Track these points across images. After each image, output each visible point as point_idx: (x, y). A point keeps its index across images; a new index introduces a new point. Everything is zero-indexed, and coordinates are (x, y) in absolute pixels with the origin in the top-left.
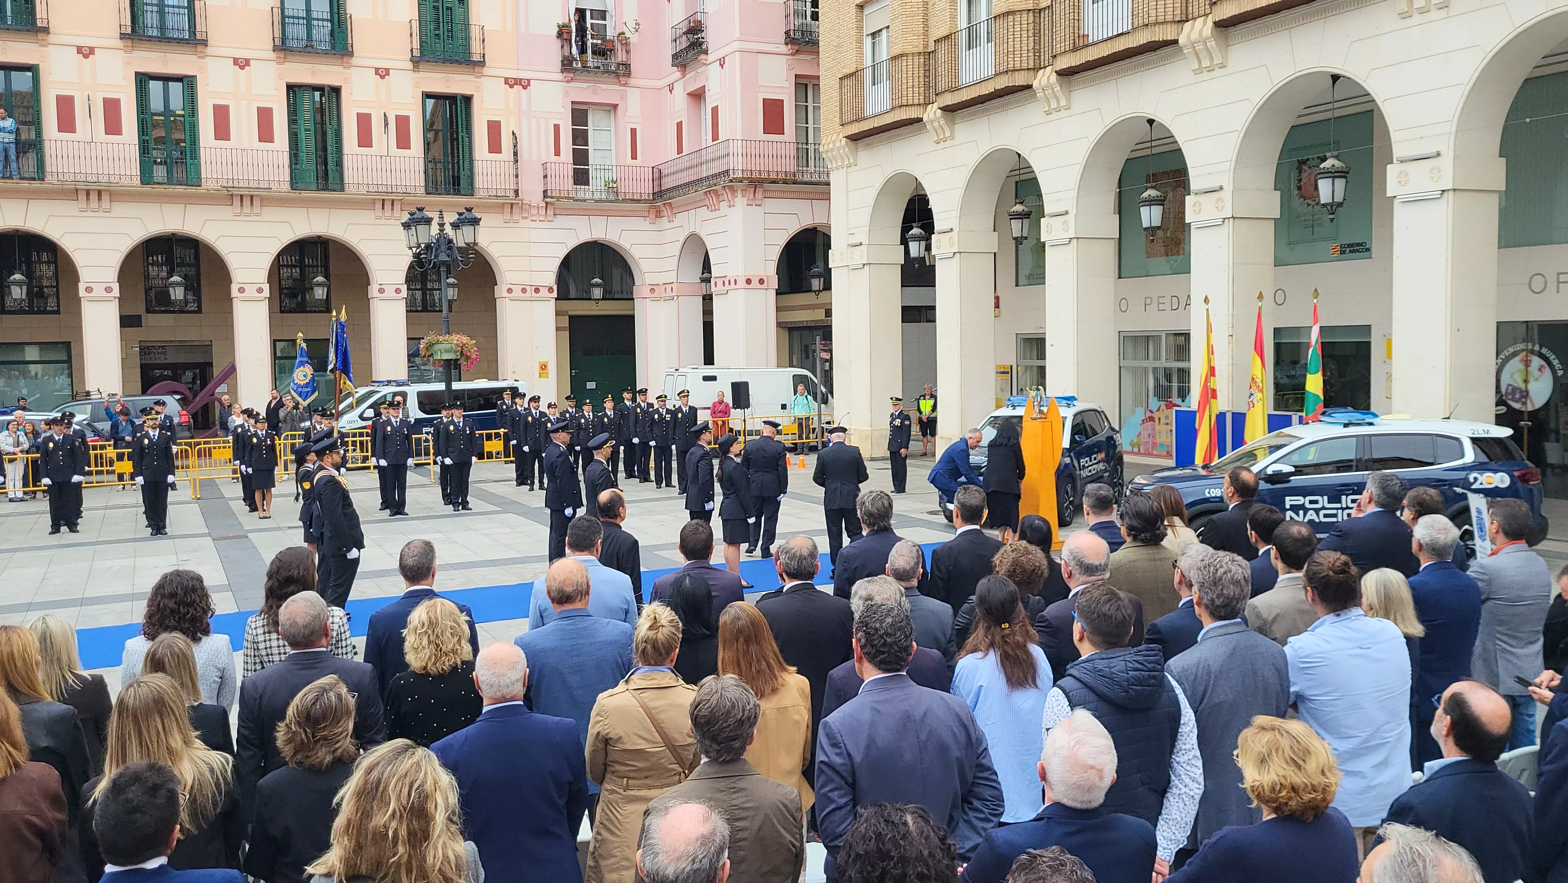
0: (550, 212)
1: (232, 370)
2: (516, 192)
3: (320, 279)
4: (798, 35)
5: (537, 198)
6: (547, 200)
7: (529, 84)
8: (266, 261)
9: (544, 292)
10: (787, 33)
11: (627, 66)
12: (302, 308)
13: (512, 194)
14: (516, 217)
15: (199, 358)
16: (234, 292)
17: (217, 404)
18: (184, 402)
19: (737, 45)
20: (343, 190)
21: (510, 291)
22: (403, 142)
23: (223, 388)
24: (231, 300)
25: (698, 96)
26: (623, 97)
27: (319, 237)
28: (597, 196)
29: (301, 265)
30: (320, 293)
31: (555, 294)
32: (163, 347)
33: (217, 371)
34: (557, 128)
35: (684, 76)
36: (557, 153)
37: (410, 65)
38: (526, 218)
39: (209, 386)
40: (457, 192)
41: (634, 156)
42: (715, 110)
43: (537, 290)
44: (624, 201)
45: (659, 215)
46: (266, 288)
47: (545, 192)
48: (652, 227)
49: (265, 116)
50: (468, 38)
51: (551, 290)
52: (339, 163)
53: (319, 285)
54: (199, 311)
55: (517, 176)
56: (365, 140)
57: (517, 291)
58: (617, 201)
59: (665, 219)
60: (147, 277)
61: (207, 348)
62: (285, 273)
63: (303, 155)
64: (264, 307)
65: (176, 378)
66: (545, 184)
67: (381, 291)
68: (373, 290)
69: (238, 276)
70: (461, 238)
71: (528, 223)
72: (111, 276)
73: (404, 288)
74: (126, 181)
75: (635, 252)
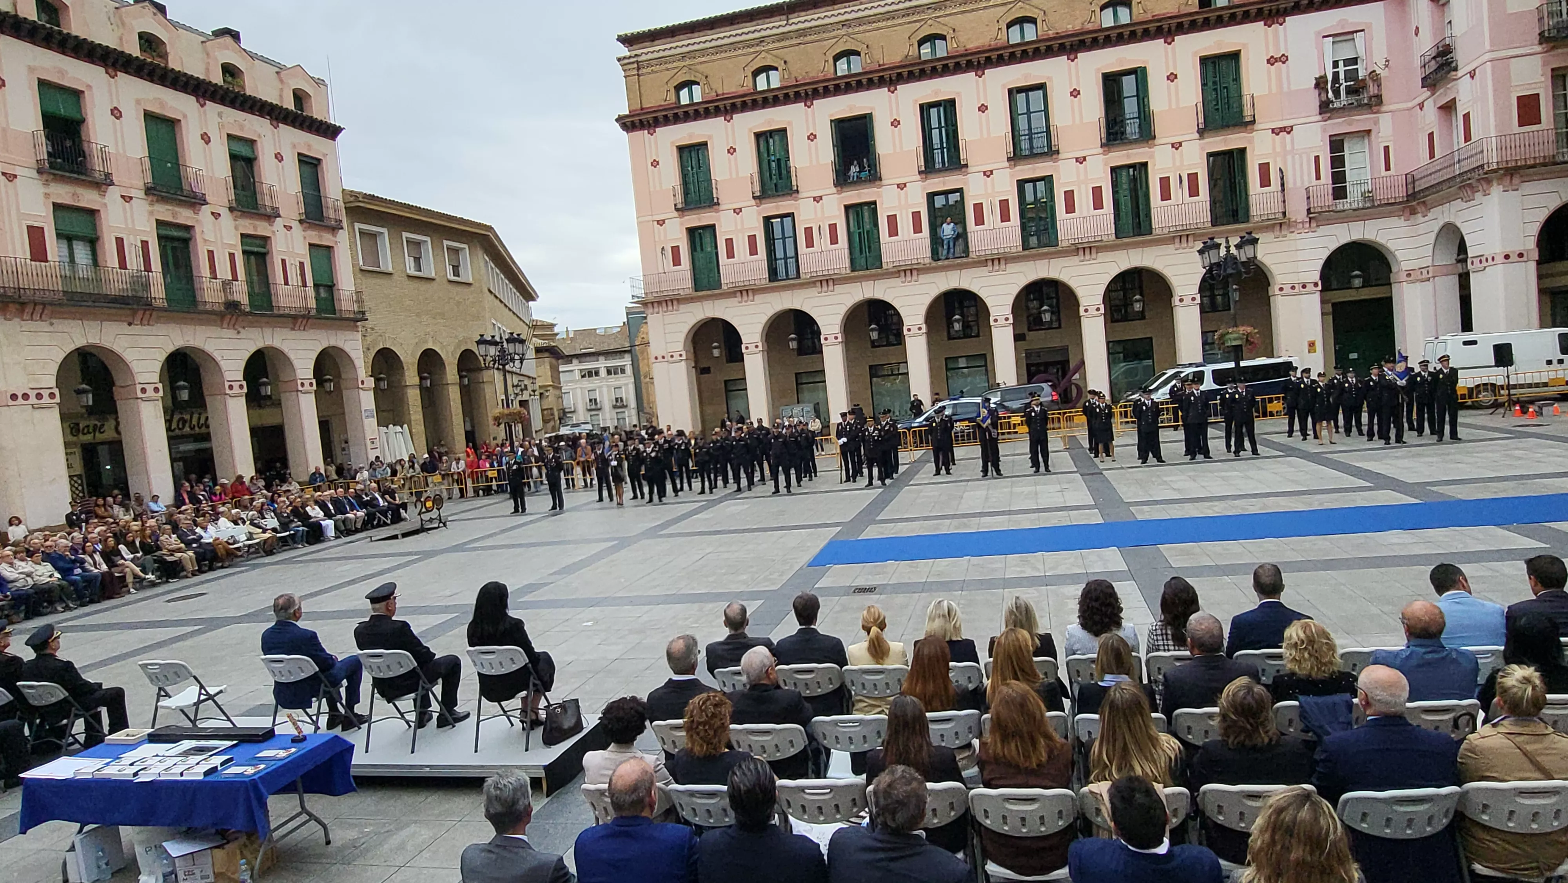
0: (1314, 224)
2: (1284, 213)
3: (1138, 297)
4: (1554, 33)
5: (1302, 216)
6: (1311, 215)
7: (1292, 130)
8: (1101, 290)
9: (1310, 287)
10: (1541, 34)
11: (1379, 97)
12: (1125, 319)
13: (1281, 215)
14: (1284, 233)
15: (1059, 358)
16: (1082, 312)
17: (1073, 387)
19: (1488, 56)
20: (1151, 233)
21: (1281, 289)
22: (1194, 191)
23: (1076, 378)
24: (1080, 317)
25: (1449, 108)
26: (1376, 122)
27: (1136, 268)
28: (1355, 206)
29: (1124, 289)
30: (1138, 307)
31: (1320, 288)
32: (1038, 353)
33: (1073, 365)
34: (1317, 158)
35: (1433, 94)
36: (1318, 177)
37: (1197, 136)
38: (1293, 232)
39: (1067, 377)
40: (1236, 221)
41: (1388, 168)
42: (1467, 117)
43: (1304, 287)
44: (1379, 206)
45: (1413, 212)
46: (1102, 307)
47: (1309, 210)
48: (1407, 223)
49: (1097, 192)
50: (1241, 106)
51: (1316, 285)
52: (1148, 215)
53: (1137, 301)
54: (1060, 327)
55: (1284, 202)
56: (1166, 195)
57: (1287, 290)
58: (1373, 207)
59: (1419, 215)
60: (1028, 308)
61: (1066, 350)
62: (1113, 296)
63: (1122, 214)
64: (1101, 320)
65: (1046, 372)
66: (1309, 203)
67: (1181, 300)
68: (1176, 300)
69: (1084, 302)
70: (1243, 256)
71: (1294, 236)
72: (1008, 311)
73: (1198, 297)
74: (1014, 250)
75: (1391, 245)
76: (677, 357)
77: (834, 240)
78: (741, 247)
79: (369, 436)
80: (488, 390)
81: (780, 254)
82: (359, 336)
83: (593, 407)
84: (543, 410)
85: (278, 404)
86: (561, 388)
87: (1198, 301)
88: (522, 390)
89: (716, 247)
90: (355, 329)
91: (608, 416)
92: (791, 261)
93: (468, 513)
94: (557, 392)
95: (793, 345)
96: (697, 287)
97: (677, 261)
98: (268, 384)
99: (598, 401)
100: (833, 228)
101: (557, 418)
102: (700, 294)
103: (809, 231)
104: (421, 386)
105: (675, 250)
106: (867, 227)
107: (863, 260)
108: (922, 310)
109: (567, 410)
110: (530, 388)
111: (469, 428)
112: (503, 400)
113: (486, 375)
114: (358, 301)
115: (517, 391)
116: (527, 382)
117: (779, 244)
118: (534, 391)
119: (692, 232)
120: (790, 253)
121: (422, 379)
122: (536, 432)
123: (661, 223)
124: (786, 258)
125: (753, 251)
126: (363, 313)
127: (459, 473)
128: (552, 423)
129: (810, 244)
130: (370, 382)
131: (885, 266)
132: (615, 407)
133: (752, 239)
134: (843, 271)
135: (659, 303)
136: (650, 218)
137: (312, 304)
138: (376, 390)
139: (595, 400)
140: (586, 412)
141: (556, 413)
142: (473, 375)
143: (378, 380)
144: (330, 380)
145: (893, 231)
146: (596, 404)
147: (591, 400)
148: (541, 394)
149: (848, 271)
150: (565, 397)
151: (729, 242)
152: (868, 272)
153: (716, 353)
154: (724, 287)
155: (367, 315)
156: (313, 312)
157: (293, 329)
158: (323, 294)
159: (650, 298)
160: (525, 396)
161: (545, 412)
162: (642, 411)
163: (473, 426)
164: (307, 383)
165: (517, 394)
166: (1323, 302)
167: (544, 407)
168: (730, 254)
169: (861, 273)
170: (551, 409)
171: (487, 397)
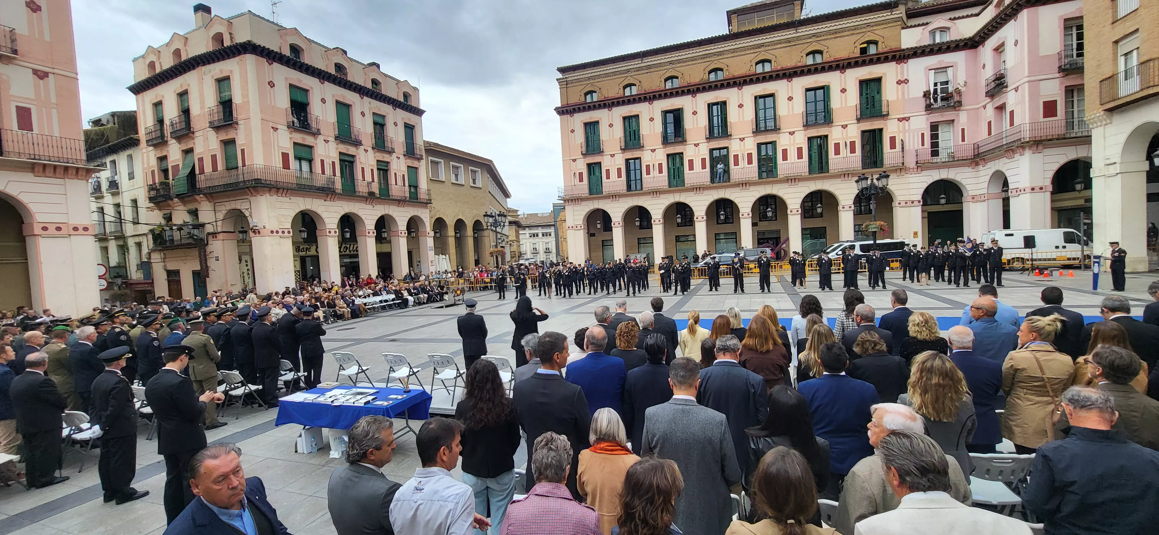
0: (919, 170)
1: (788, 239)
2: (903, 164)
3: (819, 205)
4: (1067, 67)
5: (913, 165)
6: (918, 165)
7: (909, 119)
8: (800, 201)
9: (916, 203)
10: (1060, 67)
11: (960, 102)
12: (812, 217)
13: (901, 165)
14: (902, 173)
15: (775, 236)
16: (789, 212)
17: (782, 251)
18: (772, 250)
19: (1026, 80)
20: (828, 172)
21: (899, 203)
22: (853, 150)
23: (784, 245)
24: (787, 214)
25: (1001, 107)
26: (958, 116)
27: (819, 190)
28: (943, 160)
29: (812, 201)
30: (819, 210)
31: (921, 203)
32: (764, 233)
33: (782, 240)
34: (923, 135)
35: (992, 100)
36: (923, 145)
37: (856, 121)
38: (908, 173)
39: (780, 244)
40: (876, 167)
41: (963, 140)
42: (1012, 112)
43: (913, 202)
44: (957, 160)
45: (977, 164)
46: (800, 210)
47: (917, 162)
48: (974, 170)
49: (800, 150)
50: (881, 106)
51: (919, 202)
52: (827, 163)
53: (819, 207)
54: (776, 220)
55: (903, 157)
56: (837, 152)
57: (903, 204)
58: (954, 161)
59: (981, 166)
60: (760, 209)
61: (779, 231)
62: (806, 204)
63: (813, 162)
64: (799, 217)
65: (768, 242)
66: (917, 158)
67: (843, 208)
68: (840, 208)
69: (790, 206)
70: (879, 184)
71: (908, 175)
72: (749, 210)
73: (853, 206)
74: (754, 179)
75: (964, 182)
76: (579, 227)
77: (661, 171)
78: (614, 174)
79: (430, 259)
80: (486, 241)
81: (633, 178)
82: (428, 211)
85: (390, 242)
87: (853, 208)
88: (502, 241)
89: (601, 174)
90: (426, 207)
92: (639, 182)
95: (638, 224)
96: (591, 193)
97: (581, 180)
98: (385, 232)
100: (660, 165)
102: (592, 196)
103: (648, 167)
104: (455, 237)
105: (581, 174)
106: (678, 165)
107: (675, 183)
108: (705, 208)
109: (522, 252)
110: (506, 240)
111: (476, 258)
112: (493, 245)
113: (486, 233)
114: (428, 194)
115: (500, 241)
116: (504, 237)
117: (632, 173)
118: (508, 242)
119: (589, 165)
120: (638, 177)
121: (456, 233)
123: (574, 160)
124: (636, 180)
125: (619, 176)
126: (431, 200)
129: (648, 173)
130: (432, 234)
131: (686, 186)
133: (619, 170)
134: (665, 188)
135: (572, 200)
136: (569, 158)
137: (407, 195)
138: (435, 238)
142: (480, 233)
143: (435, 233)
144: (414, 232)
145: (691, 168)
148: (511, 244)
149: (667, 187)
150: (522, 246)
151: (608, 171)
152: (677, 188)
153: (599, 226)
154: (604, 193)
155: (432, 201)
156: (408, 199)
157: (398, 206)
158: (412, 190)
159: (568, 197)
160: (504, 244)
161: (513, 252)
162: (559, 254)
163: (478, 258)
164: (403, 233)
166: (923, 211)
167: (512, 250)
168: (608, 177)
169: (674, 188)
170: (515, 251)
171: (486, 243)
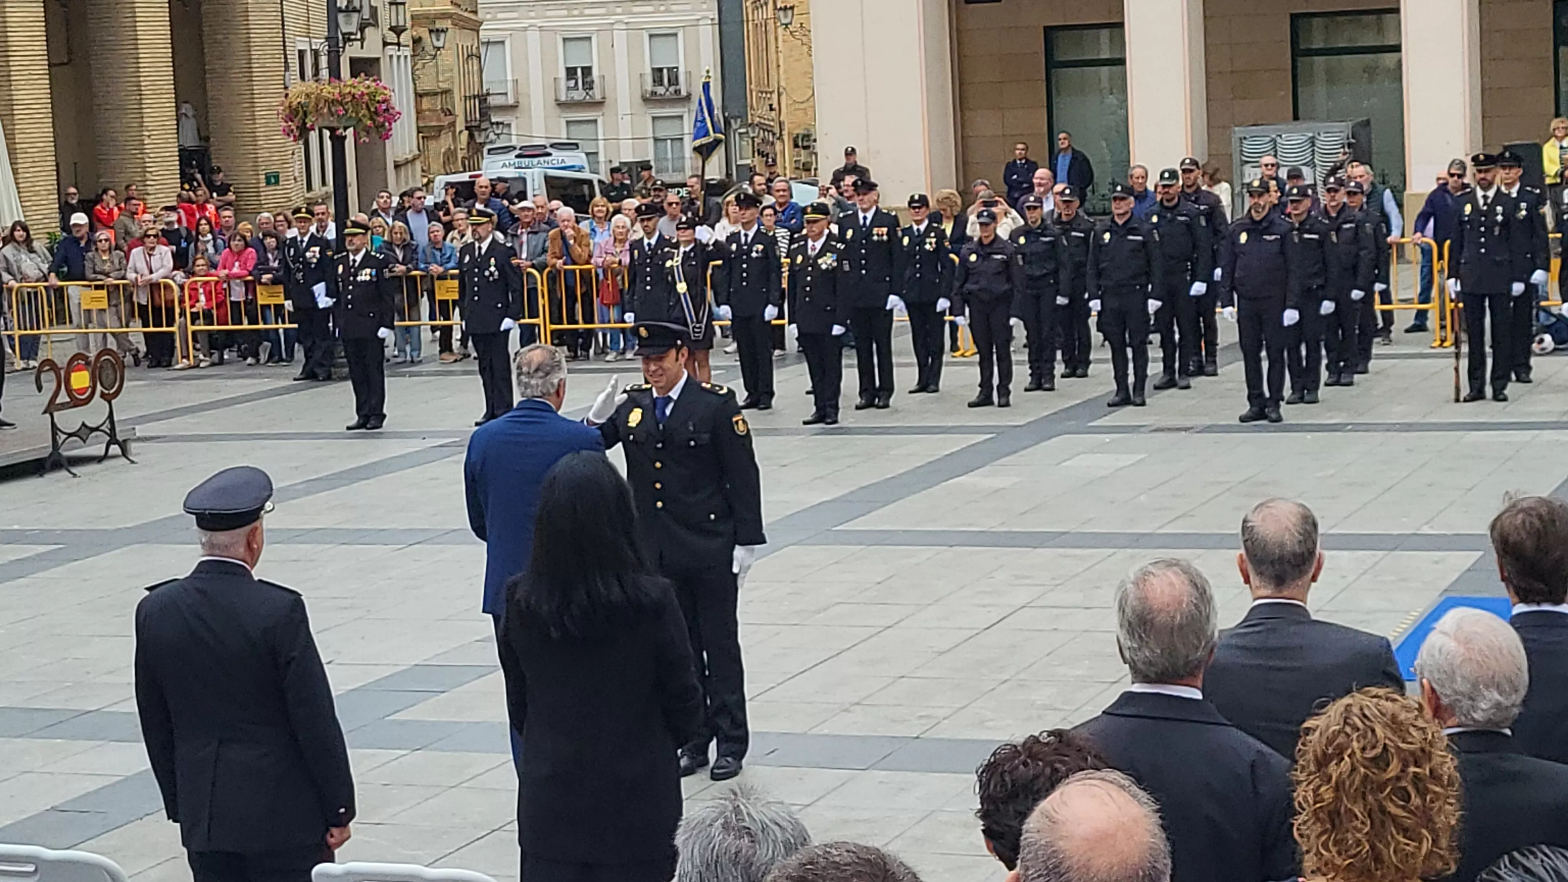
83: (579, 95)
84: (419, 96)
86: (475, 28)
88: (362, 29)
91: (625, 130)
93: (188, 419)
94: (466, 40)
99: (595, 73)
101: (460, 125)
109: (492, 101)
110: (385, 16)
111: (191, 141)
112: (301, 54)
118: (397, 30)
122: (397, 166)
127: (154, 287)
128: (445, 142)
132: (650, 99)
139: (587, 71)
140: (558, 110)
141: (459, 110)
146: (589, 86)
147: (571, 72)
148: (417, 41)
150: (490, 56)
160: (371, 47)
161: (426, 103)
162: (743, 116)
165: (348, 38)
167: (426, 85)
170: (447, 92)
171: (255, 39)
